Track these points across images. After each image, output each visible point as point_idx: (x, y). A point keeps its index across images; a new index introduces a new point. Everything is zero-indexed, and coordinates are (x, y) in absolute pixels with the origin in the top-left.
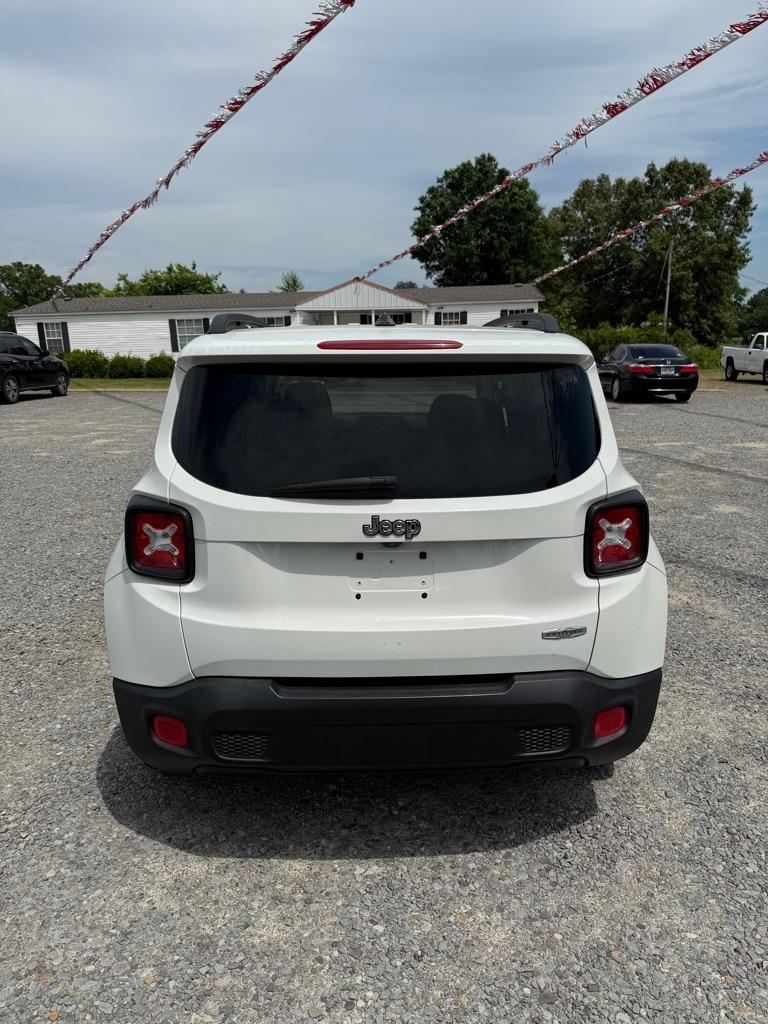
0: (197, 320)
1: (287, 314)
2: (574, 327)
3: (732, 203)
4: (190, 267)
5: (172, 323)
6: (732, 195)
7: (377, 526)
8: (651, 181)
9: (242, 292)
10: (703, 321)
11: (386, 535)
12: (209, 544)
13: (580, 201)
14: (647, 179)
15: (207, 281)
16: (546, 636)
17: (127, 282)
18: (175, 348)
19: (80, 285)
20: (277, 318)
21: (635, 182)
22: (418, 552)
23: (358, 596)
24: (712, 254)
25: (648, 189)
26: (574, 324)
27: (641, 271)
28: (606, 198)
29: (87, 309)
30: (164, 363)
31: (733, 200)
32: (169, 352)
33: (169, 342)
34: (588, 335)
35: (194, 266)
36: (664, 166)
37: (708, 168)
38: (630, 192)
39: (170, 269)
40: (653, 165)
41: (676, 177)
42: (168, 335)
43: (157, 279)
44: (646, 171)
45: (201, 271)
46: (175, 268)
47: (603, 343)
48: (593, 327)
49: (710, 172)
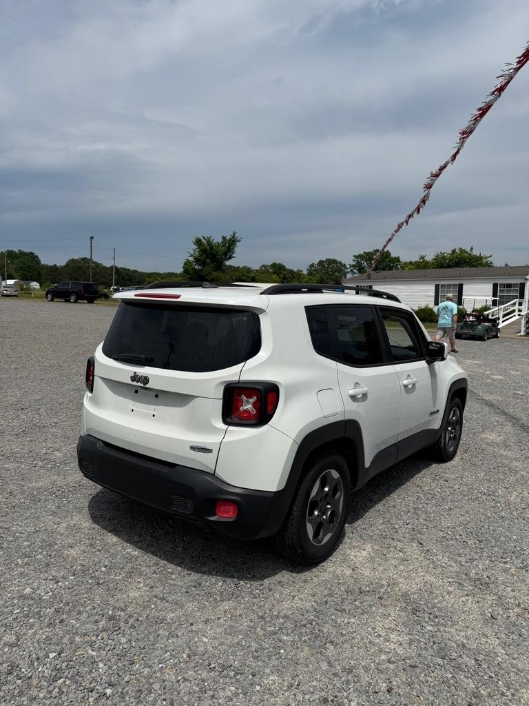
0: (454, 285)
1: (522, 281)
4: (468, 250)
5: (437, 287)
7: (135, 378)
9: (506, 265)
11: (137, 382)
15: (480, 258)
16: (192, 448)
17: (424, 260)
18: (436, 303)
19: (411, 262)
20: (514, 284)
22: (155, 393)
23: (132, 410)
29: (385, 278)
30: (426, 312)
32: (431, 305)
33: (433, 299)
35: (472, 249)
39: (454, 251)
42: (433, 294)
43: (444, 258)
45: (476, 253)
46: (457, 251)
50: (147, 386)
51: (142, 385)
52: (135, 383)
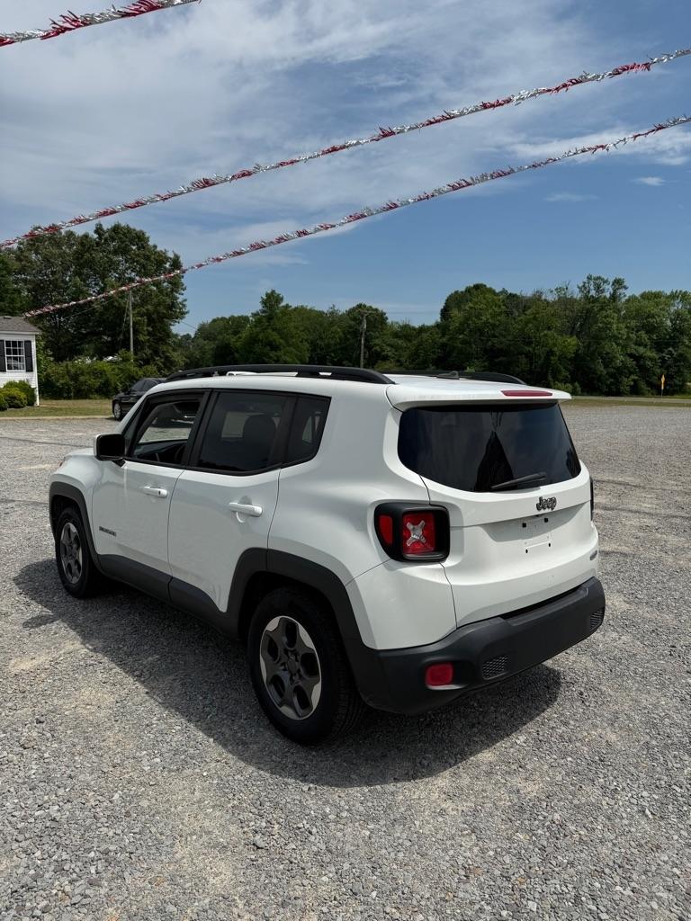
2: (52, 359)
3: (167, 265)
6: (167, 259)
7: (542, 504)
8: (100, 238)
10: (157, 358)
12: (465, 529)
13: (34, 245)
14: (96, 236)
21: (86, 236)
22: (543, 518)
23: (527, 551)
24: (159, 304)
25: (98, 244)
26: (50, 356)
27: (102, 314)
28: (59, 246)
31: (168, 264)
34: (67, 366)
36: (110, 227)
37: (147, 235)
38: (82, 244)
40: (101, 225)
41: (120, 238)
44: (95, 229)
47: (82, 374)
48: (70, 360)
49: (148, 238)
50: (556, 509)
51: (550, 510)
52: (542, 511)
